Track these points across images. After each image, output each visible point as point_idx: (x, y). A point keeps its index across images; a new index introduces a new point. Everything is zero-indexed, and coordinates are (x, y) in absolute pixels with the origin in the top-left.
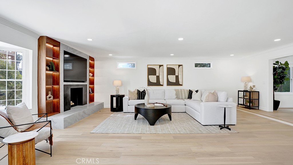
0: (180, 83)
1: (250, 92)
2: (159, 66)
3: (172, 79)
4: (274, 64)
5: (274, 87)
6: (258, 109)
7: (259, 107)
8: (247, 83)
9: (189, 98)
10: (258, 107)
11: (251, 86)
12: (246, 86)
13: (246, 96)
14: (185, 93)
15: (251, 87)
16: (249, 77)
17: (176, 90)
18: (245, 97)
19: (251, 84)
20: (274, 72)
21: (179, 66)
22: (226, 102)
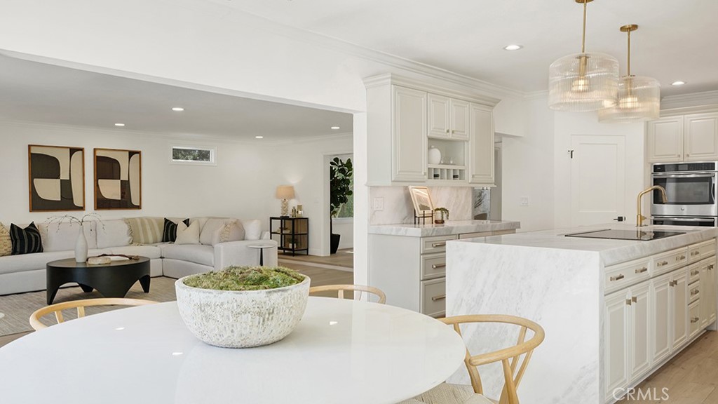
0: (135, 202)
1: (293, 220)
2: (69, 150)
3: (111, 189)
4: (331, 163)
5: (332, 208)
6: (307, 254)
7: (309, 249)
8: (287, 200)
9: (167, 241)
10: (307, 250)
11: (294, 208)
12: (285, 208)
13: (285, 229)
14: (152, 228)
15: (294, 210)
16: (291, 188)
17: (127, 221)
18: (284, 232)
19: (293, 203)
20: (331, 179)
21: (131, 153)
22: (260, 239)
